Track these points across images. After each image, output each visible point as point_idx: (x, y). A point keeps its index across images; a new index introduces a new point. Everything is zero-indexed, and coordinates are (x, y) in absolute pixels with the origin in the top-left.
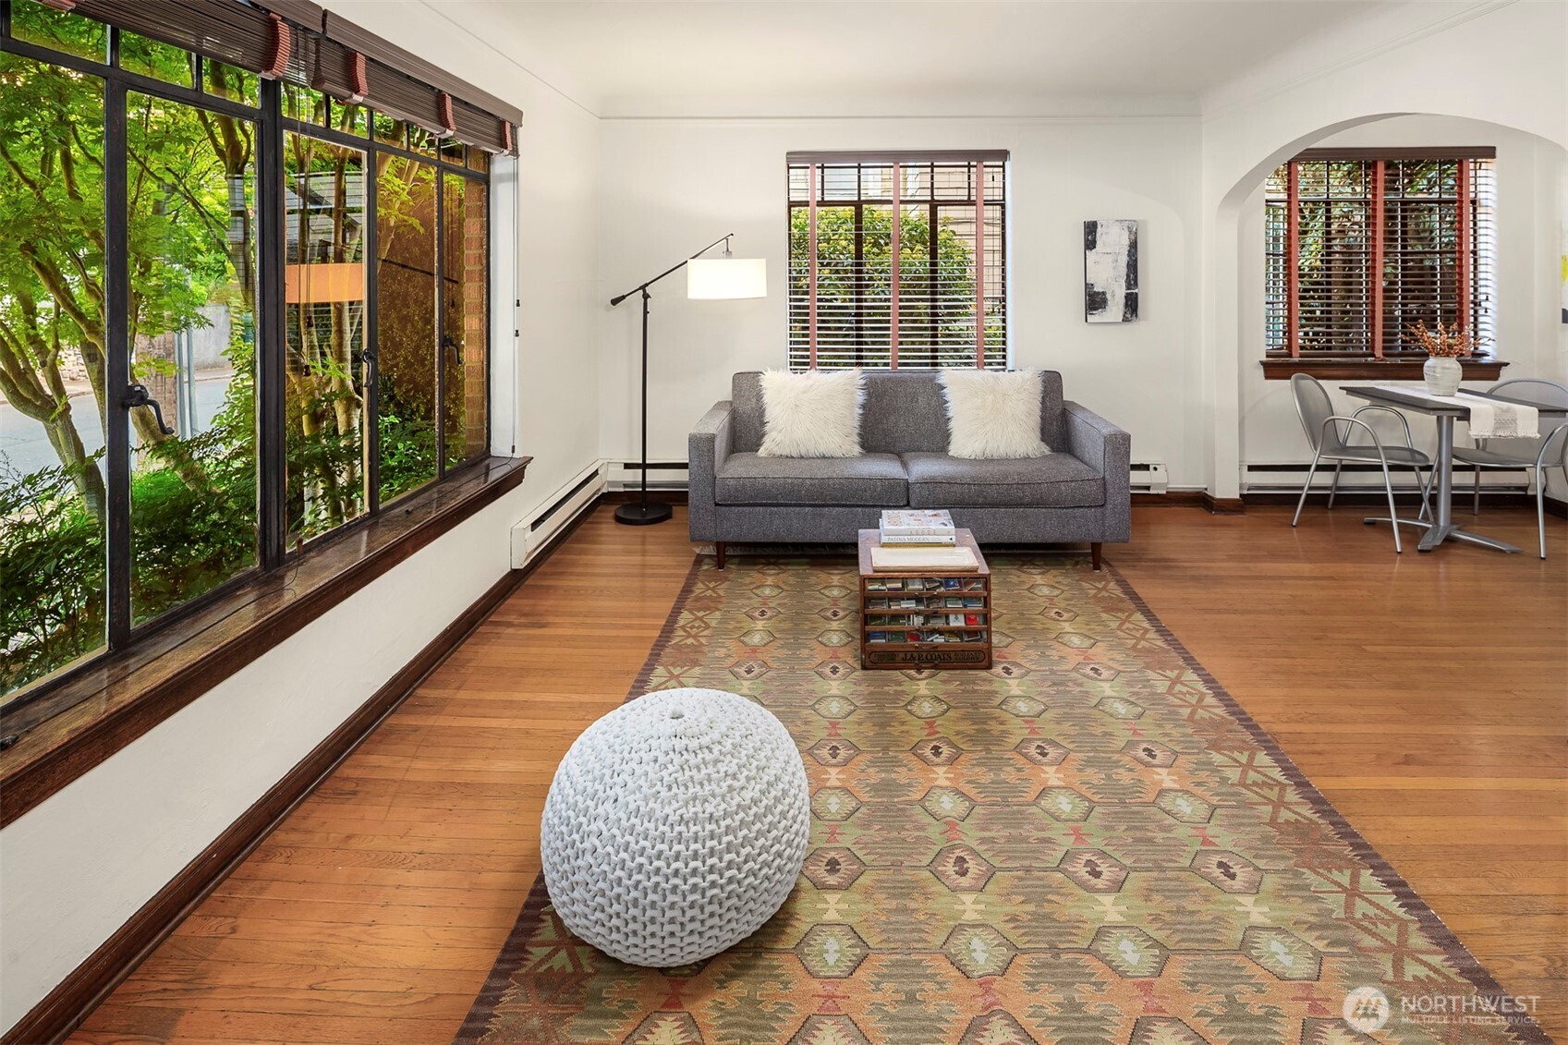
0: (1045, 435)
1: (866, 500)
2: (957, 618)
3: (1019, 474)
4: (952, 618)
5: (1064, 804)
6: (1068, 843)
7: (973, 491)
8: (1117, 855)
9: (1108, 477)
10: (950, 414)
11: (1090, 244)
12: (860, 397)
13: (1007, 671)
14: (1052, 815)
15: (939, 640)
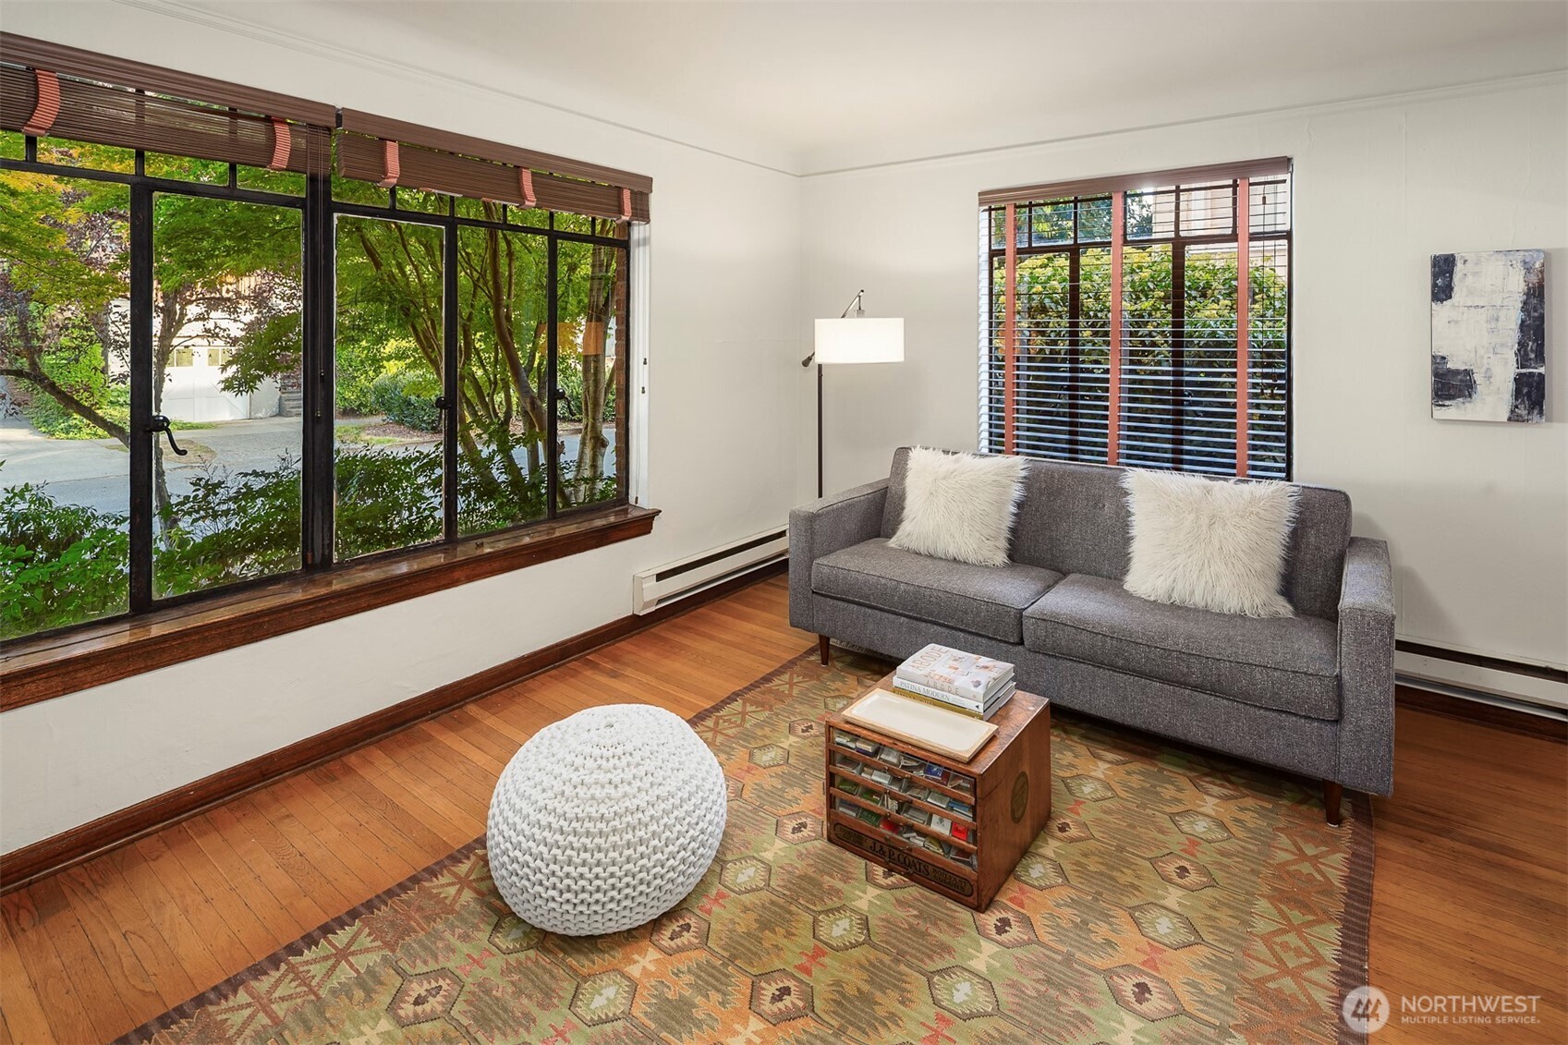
0: (1288, 587)
1: (967, 625)
2: (941, 821)
3: (1189, 637)
4: (935, 818)
7: (1108, 646)
9: (1346, 677)
10: (1133, 532)
11: (1442, 292)
12: (1016, 492)
13: (1003, 926)
15: (918, 842)
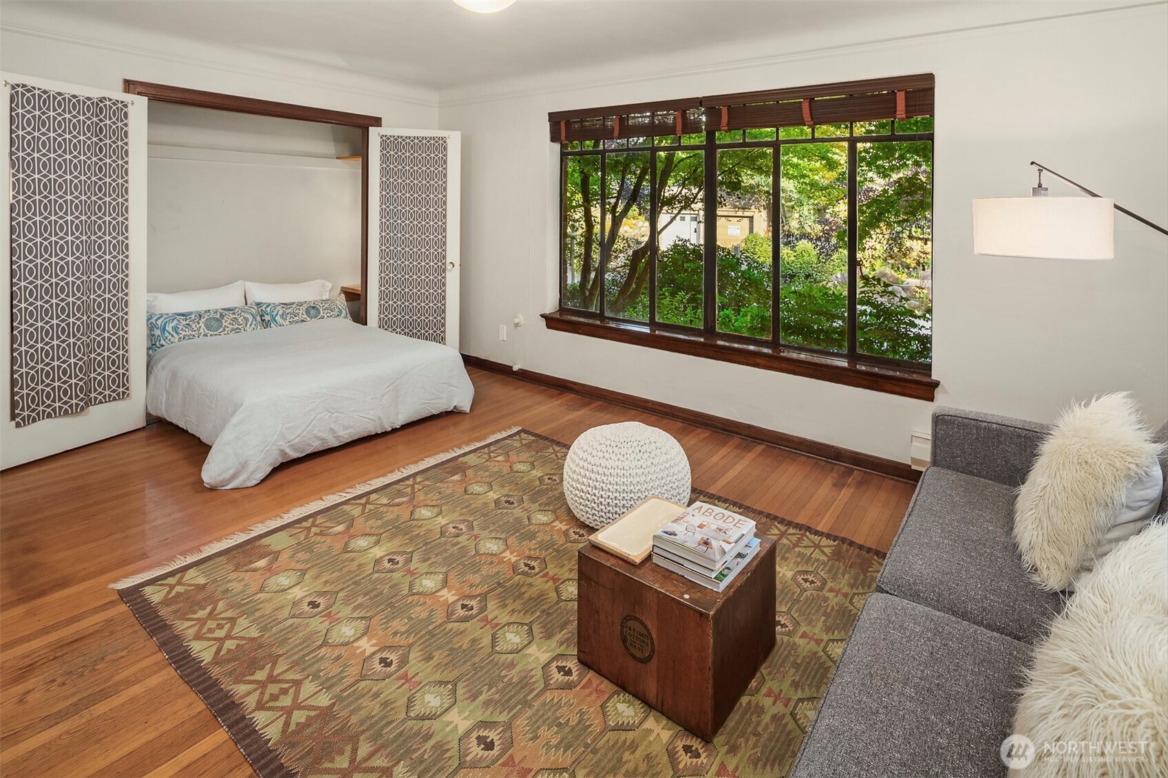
5: (429, 583)
6: (413, 566)
8: (383, 575)
14: (431, 573)
